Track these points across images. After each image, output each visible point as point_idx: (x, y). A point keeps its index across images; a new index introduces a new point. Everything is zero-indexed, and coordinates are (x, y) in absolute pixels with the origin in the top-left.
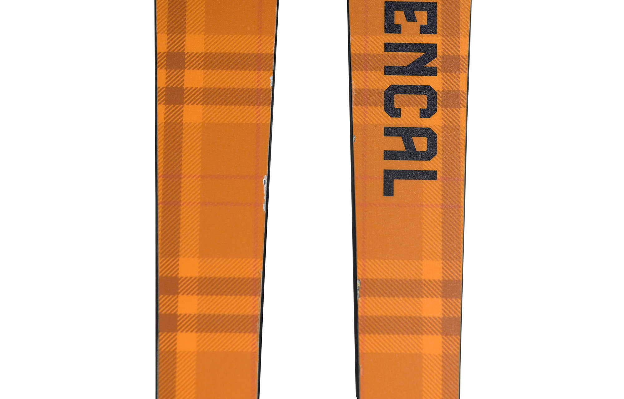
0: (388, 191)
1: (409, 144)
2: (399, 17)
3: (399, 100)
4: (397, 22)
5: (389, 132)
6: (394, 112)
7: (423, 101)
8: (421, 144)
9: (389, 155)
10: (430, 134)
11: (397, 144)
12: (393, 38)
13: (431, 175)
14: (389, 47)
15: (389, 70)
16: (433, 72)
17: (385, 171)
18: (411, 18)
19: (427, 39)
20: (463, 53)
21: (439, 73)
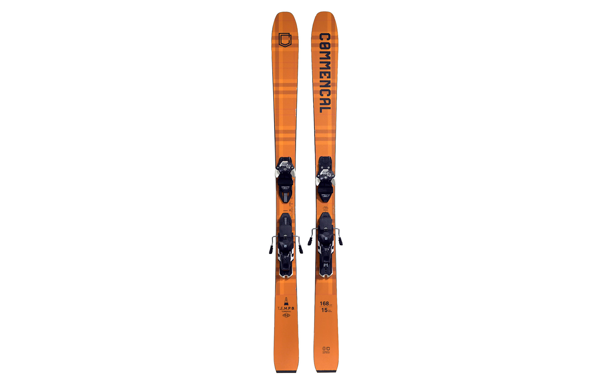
0: (321, 112)
1: (325, 102)
2: (323, 75)
3: (323, 92)
4: (322, 76)
5: (321, 99)
6: (322, 95)
7: (328, 92)
8: (327, 102)
9: (321, 104)
10: (329, 99)
11: (323, 102)
12: (322, 79)
13: (329, 108)
14: (321, 81)
15: (321, 86)
16: (330, 86)
17: (320, 107)
18: (325, 75)
19: (329, 79)
20: (336, 82)
21: (331, 87)
